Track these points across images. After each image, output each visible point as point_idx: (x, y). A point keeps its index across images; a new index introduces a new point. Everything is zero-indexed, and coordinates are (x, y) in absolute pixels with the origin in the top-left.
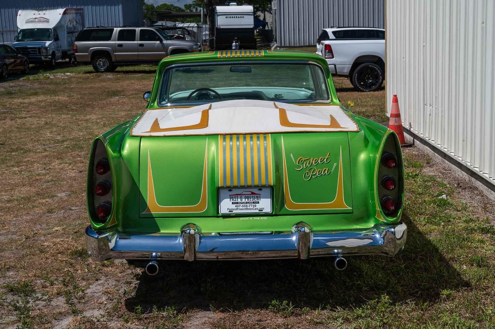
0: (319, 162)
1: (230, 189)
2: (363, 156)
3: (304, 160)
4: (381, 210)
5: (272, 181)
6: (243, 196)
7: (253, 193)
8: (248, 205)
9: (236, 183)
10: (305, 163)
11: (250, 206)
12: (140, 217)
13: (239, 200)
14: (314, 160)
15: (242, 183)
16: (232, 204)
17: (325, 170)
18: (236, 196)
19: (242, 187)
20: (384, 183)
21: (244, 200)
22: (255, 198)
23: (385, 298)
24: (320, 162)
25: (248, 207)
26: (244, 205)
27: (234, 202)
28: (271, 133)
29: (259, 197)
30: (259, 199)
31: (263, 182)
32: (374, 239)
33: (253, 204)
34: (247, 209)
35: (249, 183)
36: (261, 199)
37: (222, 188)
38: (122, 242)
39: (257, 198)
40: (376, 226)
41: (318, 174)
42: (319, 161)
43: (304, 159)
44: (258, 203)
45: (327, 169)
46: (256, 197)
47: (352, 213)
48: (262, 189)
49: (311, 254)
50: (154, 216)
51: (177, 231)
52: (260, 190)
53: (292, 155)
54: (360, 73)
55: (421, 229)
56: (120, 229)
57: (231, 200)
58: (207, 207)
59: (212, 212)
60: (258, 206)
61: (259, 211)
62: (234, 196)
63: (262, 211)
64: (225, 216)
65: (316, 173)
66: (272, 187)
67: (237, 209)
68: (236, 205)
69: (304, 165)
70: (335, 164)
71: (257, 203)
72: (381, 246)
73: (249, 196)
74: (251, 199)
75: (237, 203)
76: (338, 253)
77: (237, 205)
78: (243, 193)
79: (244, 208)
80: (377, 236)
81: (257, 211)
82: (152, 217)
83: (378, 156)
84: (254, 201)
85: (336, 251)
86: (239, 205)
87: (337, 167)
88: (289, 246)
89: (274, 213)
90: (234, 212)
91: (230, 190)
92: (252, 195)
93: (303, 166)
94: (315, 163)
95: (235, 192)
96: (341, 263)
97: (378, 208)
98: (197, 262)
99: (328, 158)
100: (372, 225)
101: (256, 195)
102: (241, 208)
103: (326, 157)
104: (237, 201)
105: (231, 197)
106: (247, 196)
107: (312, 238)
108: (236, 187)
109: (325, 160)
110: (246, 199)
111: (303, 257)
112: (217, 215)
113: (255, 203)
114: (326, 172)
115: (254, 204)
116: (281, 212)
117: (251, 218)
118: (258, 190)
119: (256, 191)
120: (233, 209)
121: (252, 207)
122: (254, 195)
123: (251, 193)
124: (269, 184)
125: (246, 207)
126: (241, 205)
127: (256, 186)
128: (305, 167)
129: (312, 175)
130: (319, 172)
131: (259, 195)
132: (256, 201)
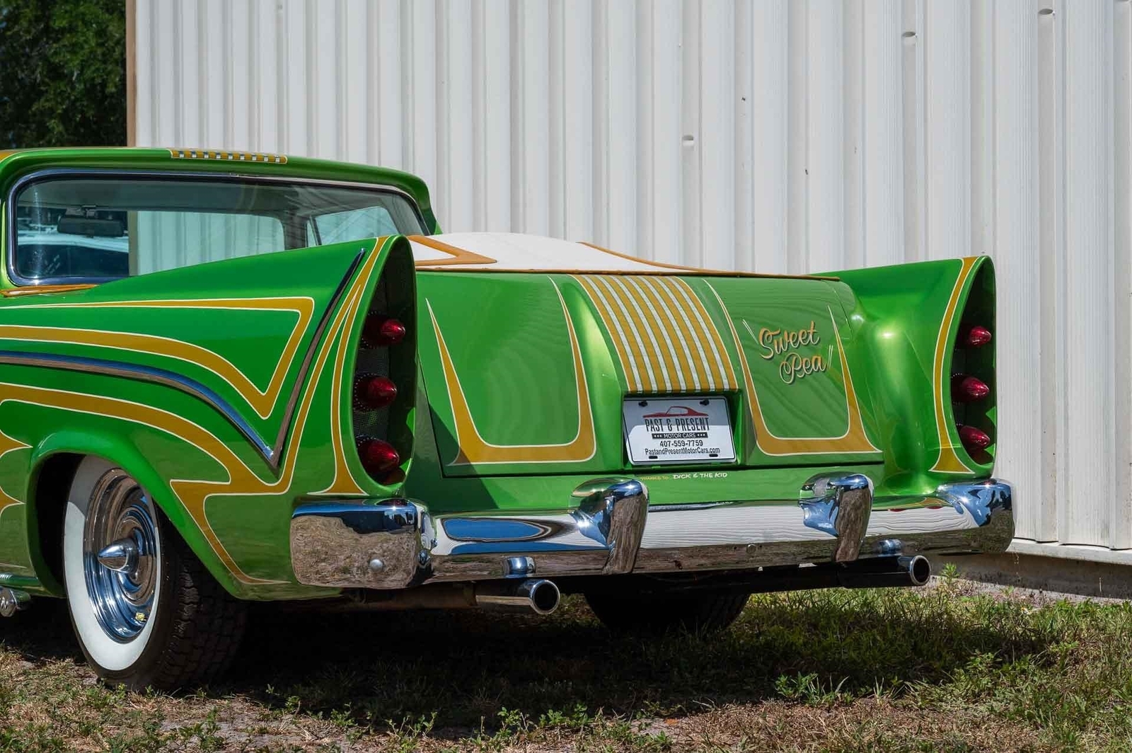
0: (802, 342)
3: (773, 335)
4: (959, 445)
5: (736, 381)
6: (673, 419)
7: (691, 412)
8: (686, 441)
10: (775, 342)
11: (689, 444)
12: (444, 476)
13: (666, 429)
14: (791, 336)
16: (654, 438)
17: (816, 359)
18: (658, 418)
19: (669, 395)
21: (675, 430)
22: (697, 424)
24: (803, 340)
25: (688, 448)
26: (677, 440)
27: (657, 432)
29: (705, 421)
30: (706, 427)
33: (695, 439)
34: (685, 451)
36: (709, 427)
39: (702, 423)
41: (806, 370)
42: (800, 339)
43: (771, 333)
44: (706, 436)
45: (819, 358)
46: (698, 422)
47: (883, 462)
48: (708, 403)
50: (479, 472)
52: (705, 403)
53: (745, 324)
57: (649, 428)
58: (596, 448)
60: (708, 444)
61: (711, 456)
62: (653, 419)
63: (716, 455)
64: (644, 470)
65: (802, 367)
66: (727, 398)
67: (665, 452)
68: (661, 440)
69: (776, 347)
70: (831, 347)
71: (703, 437)
73: (684, 418)
74: (690, 427)
75: (663, 436)
76: (895, 549)
77: (663, 440)
78: (672, 412)
79: (678, 448)
81: (706, 456)
82: (473, 476)
84: (696, 431)
85: (889, 544)
86: (667, 440)
90: (661, 458)
91: (643, 404)
92: (690, 417)
93: (774, 350)
94: (794, 343)
95: (654, 407)
96: (922, 569)
97: (950, 444)
99: (814, 333)
100: (927, 489)
101: (699, 417)
102: (672, 448)
103: (811, 332)
104: (661, 432)
105: (649, 421)
106: (679, 418)
109: (811, 336)
110: (680, 427)
112: (626, 468)
113: (700, 437)
114: (819, 364)
115: (699, 439)
116: (753, 461)
117: (695, 475)
118: (701, 403)
119: (695, 405)
120: (658, 452)
121: (696, 447)
122: (694, 417)
125: (682, 447)
126: (672, 441)
127: (691, 394)
128: (778, 351)
129: (795, 370)
130: (806, 366)
131: (704, 417)
132: (701, 431)
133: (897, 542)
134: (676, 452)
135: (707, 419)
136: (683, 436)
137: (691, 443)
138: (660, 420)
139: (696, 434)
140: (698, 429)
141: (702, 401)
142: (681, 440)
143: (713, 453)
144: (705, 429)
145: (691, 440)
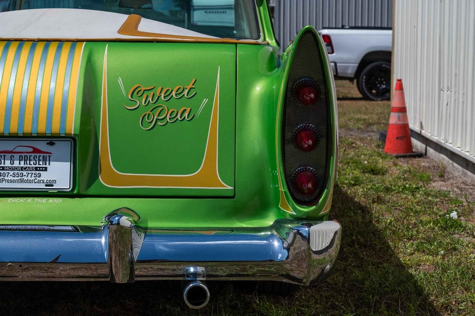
0: (174, 96)
2: (259, 89)
3: (144, 90)
4: (286, 190)
5: (73, 126)
6: (17, 156)
7: (36, 151)
8: (25, 173)
10: (145, 95)
11: (27, 176)
13: (8, 163)
14: (164, 91)
15: (15, 128)
17: (185, 110)
18: (2, 154)
19: (14, 137)
21: (16, 164)
22: (39, 160)
24: (176, 95)
25: (25, 178)
26: (16, 172)
28: (88, 41)
29: (48, 158)
30: (48, 163)
31: (56, 128)
33: (34, 172)
34: (22, 181)
35: (28, 128)
36: (51, 163)
39: (44, 160)
40: (278, 225)
41: (170, 119)
42: (174, 93)
43: (143, 88)
44: (46, 169)
45: (188, 109)
46: (41, 158)
47: (233, 197)
48: (54, 144)
49: (136, 273)
52: (51, 144)
53: (120, 81)
54: (370, 75)
55: (403, 259)
60: (45, 176)
61: (46, 186)
63: (52, 186)
65: (166, 116)
66: (71, 139)
67: (2, 181)
69: (144, 100)
70: (205, 101)
71: (42, 170)
72: (281, 263)
73: (28, 155)
74: (32, 163)
75: (3, 168)
76: (195, 275)
77: (3, 172)
78: (18, 150)
79: (16, 178)
80: (276, 244)
81: (43, 186)
84: (37, 166)
85: (192, 270)
86: (6, 172)
87: (209, 106)
89: (75, 192)
92: (33, 155)
93: (141, 102)
94: (164, 97)
97: (283, 188)
99: (191, 88)
100: (270, 221)
101: (42, 155)
102: (10, 178)
103: (189, 88)
104: (3, 165)
106: (23, 155)
108: (2, 137)
109: (186, 91)
110: (22, 162)
111: (121, 278)
113: (40, 170)
114: (186, 114)
115: (38, 172)
116: (91, 191)
117: (30, 200)
118: (48, 144)
119: (42, 146)
121: (33, 178)
122: (38, 155)
123: (31, 150)
124: (67, 131)
125: (20, 178)
126: (11, 173)
127: (40, 137)
128: (145, 103)
129: (157, 119)
130: (171, 115)
131: (47, 155)
132: (42, 166)
133: (200, 269)
134: (12, 181)
135: (49, 156)
136: (22, 169)
137: (30, 175)
138: (4, 156)
139: (36, 168)
140: (39, 164)
141: (49, 142)
142: (20, 172)
143: (49, 184)
144: (46, 164)
145: (30, 172)
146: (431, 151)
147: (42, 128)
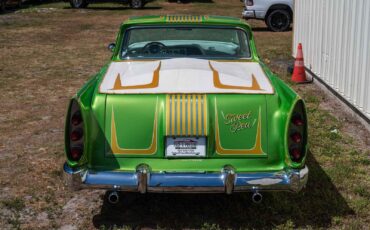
1: (174, 137)
2: (277, 114)
4: (289, 157)
5: (206, 133)
6: (184, 143)
9: (179, 133)
10: (232, 118)
12: (105, 157)
13: (181, 146)
14: (239, 116)
15: (184, 133)
16: (176, 149)
19: (184, 136)
20: (293, 136)
21: (184, 146)
23: (290, 223)
26: (185, 149)
27: (177, 147)
28: (207, 94)
31: (200, 133)
32: (283, 178)
33: (191, 149)
34: (187, 153)
35: (189, 133)
37: (168, 136)
38: (92, 176)
40: (285, 169)
42: (243, 117)
43: (231, 115)
44: (196, 148)
47: (267, 158)
49: (235, 189)
50: (116, 156)
51: (134, 169)
52: (198, 139)
53: (222, 113)
56: (90, 166)
57: (175, 146)
58: (156, 150)
59: (160, 154)
60: (196, 151)
61: (196, 155)
62: (177, 143)
63: (198, 155)
64: (170, 158)
65: (241, 127)
66: (206, 137)
67: (179, 153)
69: (232, 120)
70: (255, 120)
72: (288, 186)
73: (189, 143)
74: (190, 146)
78: (184, 141)
80: (286, 177)
81: (194, 155)
82: (114, 157)
83: (289, 114)
85: (254, 188)
86: (180, 149)
88: (218, 183)
89: (207, 157)
90: (177, 155)
91: (174, 139)
92: (191, 143)
93: (230, 121)
94: (240, 119)
96: (257, 198)
97: (287, 156)
98: (148, 193)
104: (179, 147)
105: (175, 143)
106: (187, 143)
107: (237, 177)
108: (179, 136)
111: (229, 192)
112: (164, 157)
114: (248, 125)
115: (193, 149)
116: (213, 156)
117: (190, 160)
118: (196, 139)
119: (194, 139)
120: (176, 153)
121: (191, 152)
124: (204, 135)
127: (194, 136)
129: (237, 128)
133: (257, 187)
134: (183, 153)
140: (193, 146)
144: (196, 146)
146: (315, 80)
147: (195, 133)
